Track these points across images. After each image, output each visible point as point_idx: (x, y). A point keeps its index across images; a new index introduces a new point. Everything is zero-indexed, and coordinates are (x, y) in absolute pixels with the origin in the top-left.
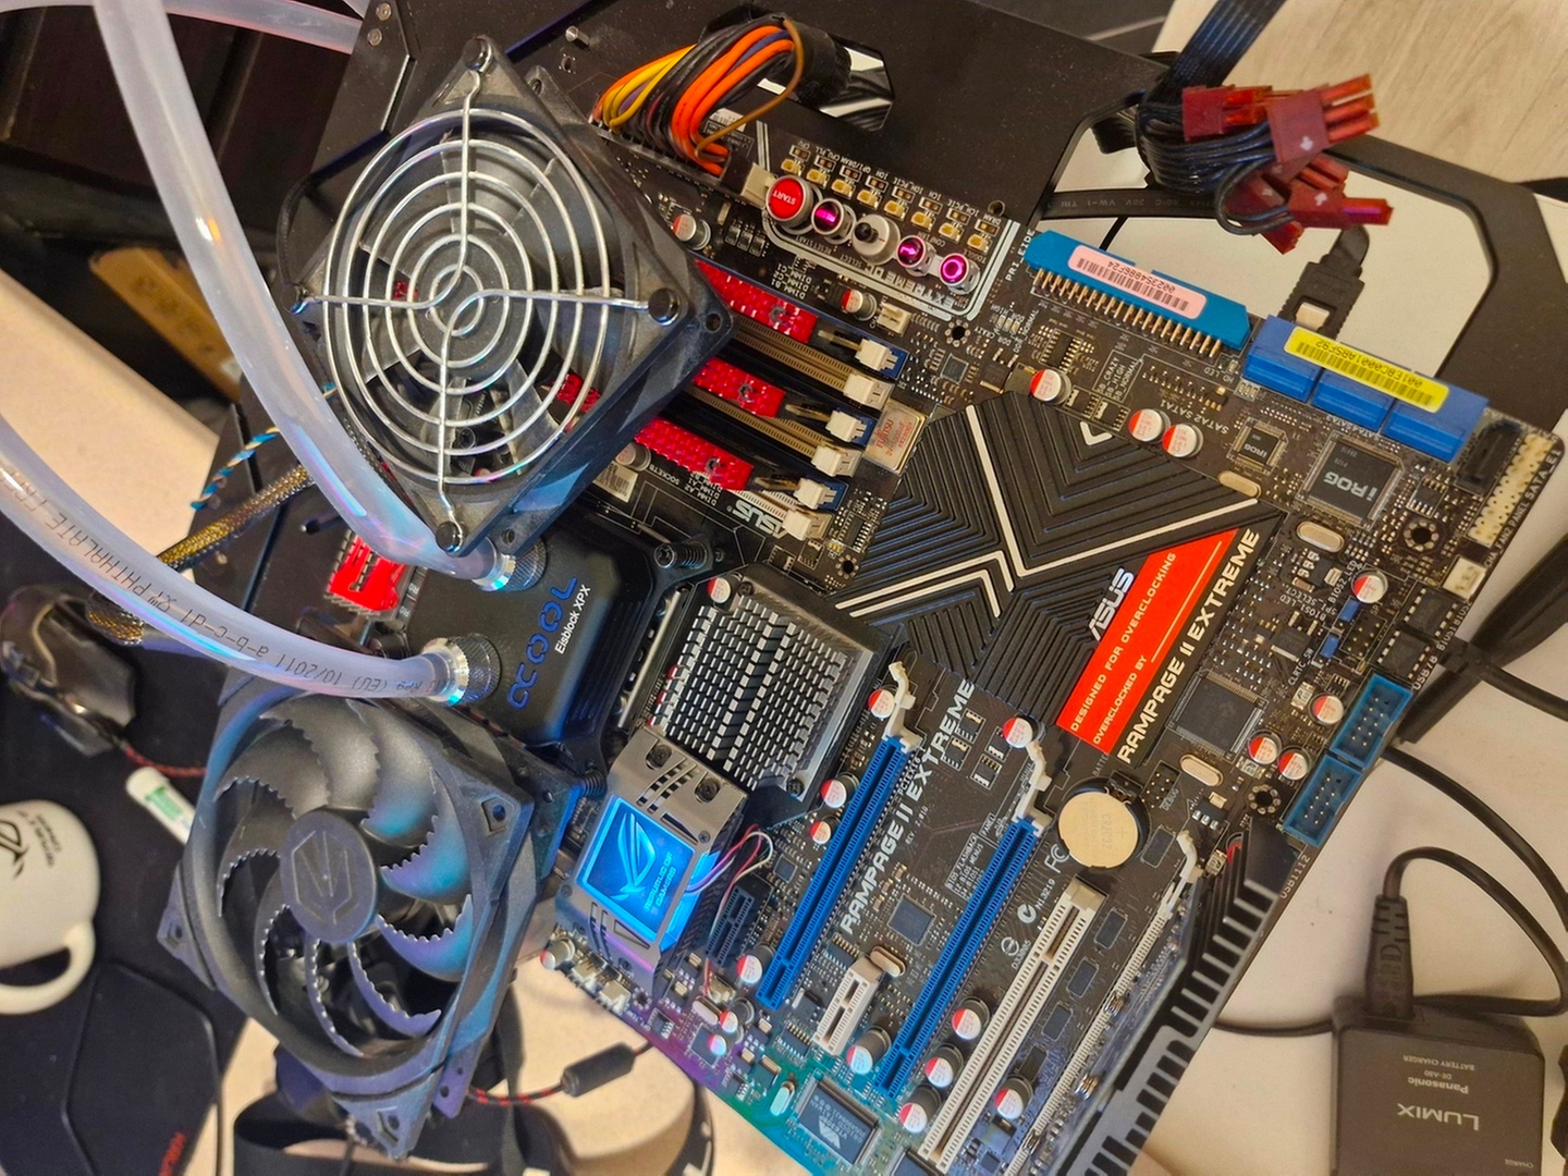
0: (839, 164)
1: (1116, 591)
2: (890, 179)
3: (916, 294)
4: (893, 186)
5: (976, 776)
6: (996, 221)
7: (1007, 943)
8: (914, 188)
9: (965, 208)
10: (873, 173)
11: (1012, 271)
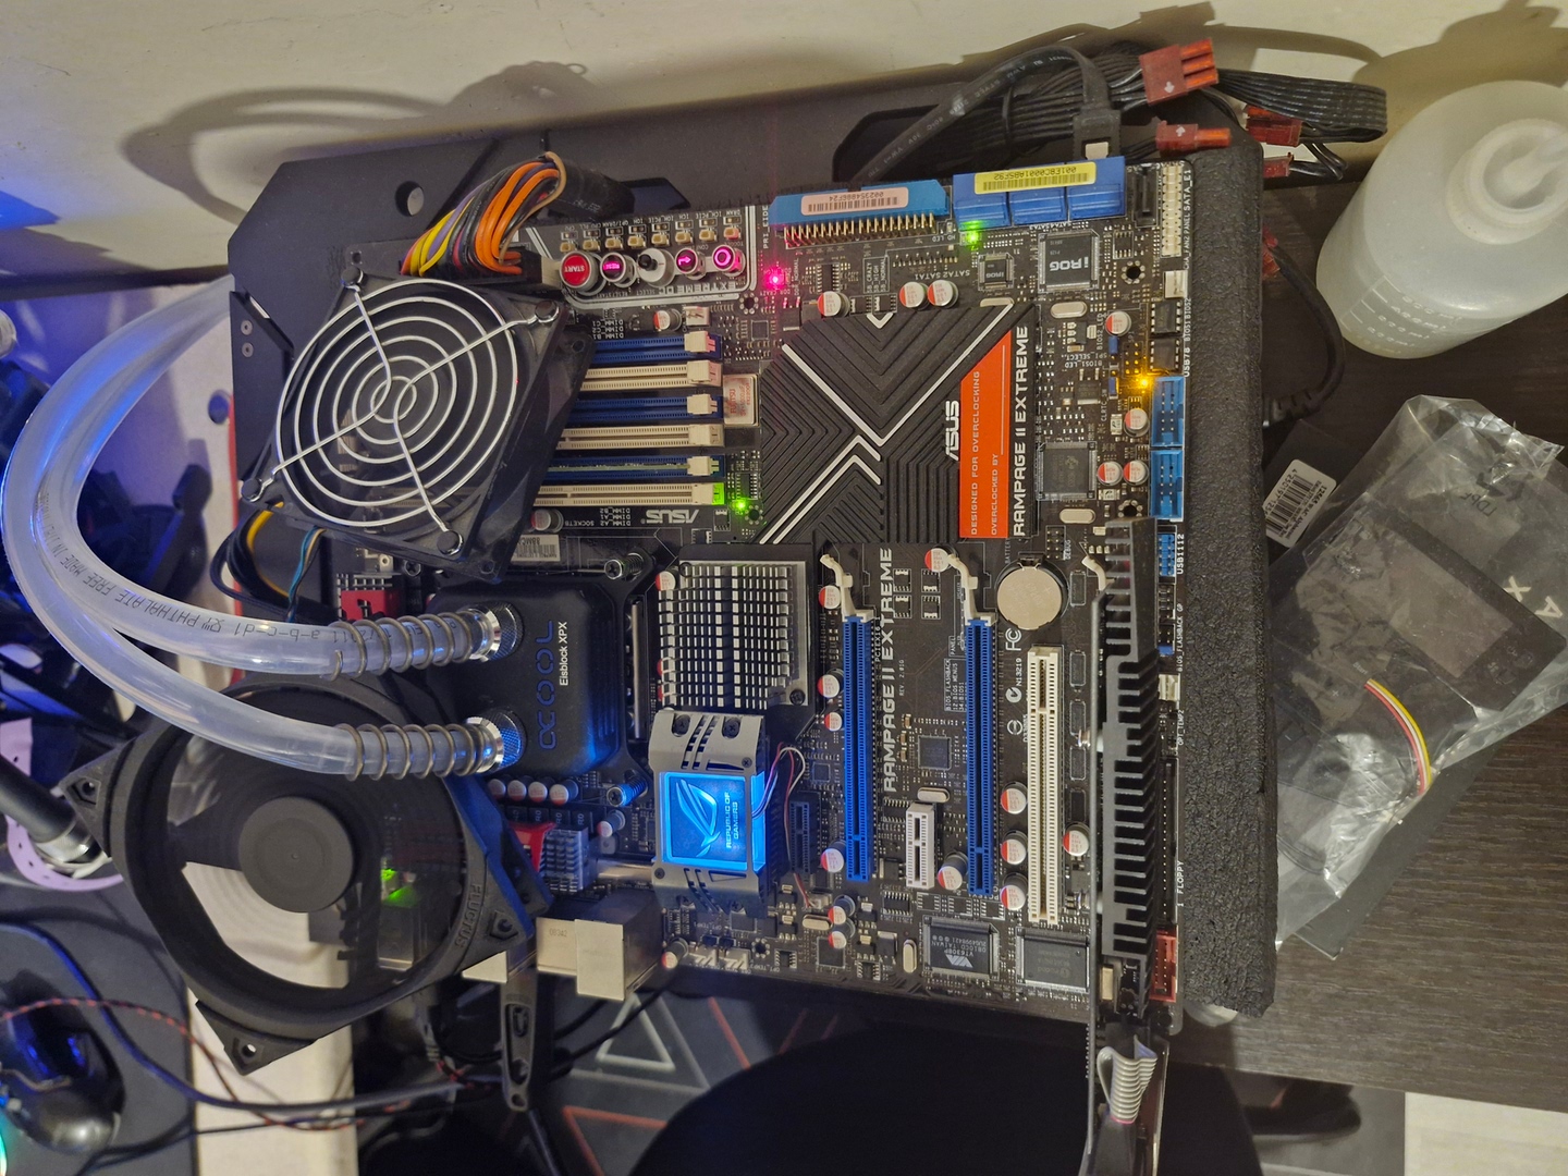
0: (603, 229)
1: (952, 418)
2: (646, 222)
3: (705, 292)
4: (650, 225)
5: (926, 614)
6: (736, 212)
7: (1012, 726)
8: (666, 219)
9: (710, 215)
10: (631, 223)
11: (765, 241)
